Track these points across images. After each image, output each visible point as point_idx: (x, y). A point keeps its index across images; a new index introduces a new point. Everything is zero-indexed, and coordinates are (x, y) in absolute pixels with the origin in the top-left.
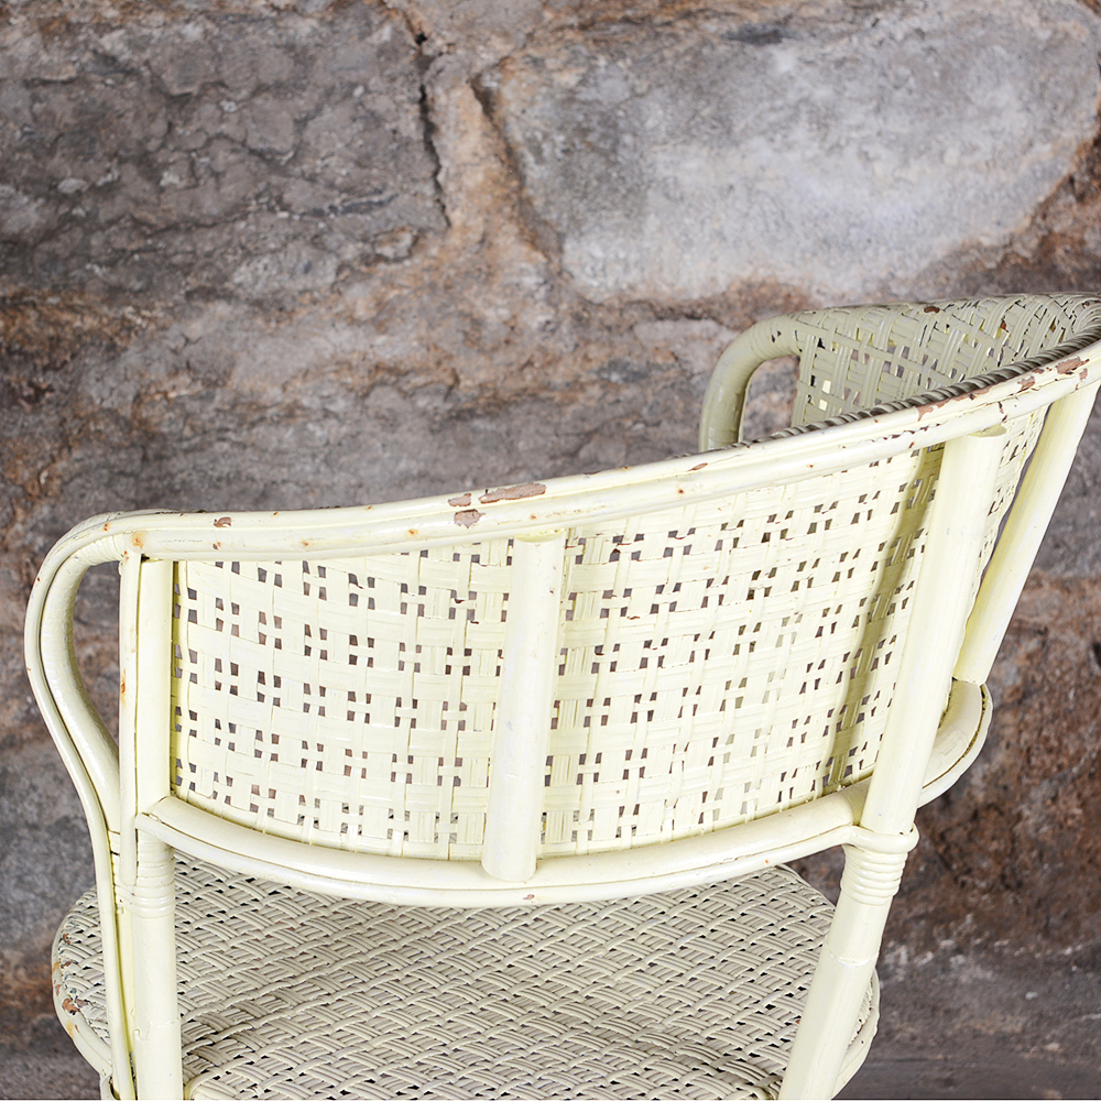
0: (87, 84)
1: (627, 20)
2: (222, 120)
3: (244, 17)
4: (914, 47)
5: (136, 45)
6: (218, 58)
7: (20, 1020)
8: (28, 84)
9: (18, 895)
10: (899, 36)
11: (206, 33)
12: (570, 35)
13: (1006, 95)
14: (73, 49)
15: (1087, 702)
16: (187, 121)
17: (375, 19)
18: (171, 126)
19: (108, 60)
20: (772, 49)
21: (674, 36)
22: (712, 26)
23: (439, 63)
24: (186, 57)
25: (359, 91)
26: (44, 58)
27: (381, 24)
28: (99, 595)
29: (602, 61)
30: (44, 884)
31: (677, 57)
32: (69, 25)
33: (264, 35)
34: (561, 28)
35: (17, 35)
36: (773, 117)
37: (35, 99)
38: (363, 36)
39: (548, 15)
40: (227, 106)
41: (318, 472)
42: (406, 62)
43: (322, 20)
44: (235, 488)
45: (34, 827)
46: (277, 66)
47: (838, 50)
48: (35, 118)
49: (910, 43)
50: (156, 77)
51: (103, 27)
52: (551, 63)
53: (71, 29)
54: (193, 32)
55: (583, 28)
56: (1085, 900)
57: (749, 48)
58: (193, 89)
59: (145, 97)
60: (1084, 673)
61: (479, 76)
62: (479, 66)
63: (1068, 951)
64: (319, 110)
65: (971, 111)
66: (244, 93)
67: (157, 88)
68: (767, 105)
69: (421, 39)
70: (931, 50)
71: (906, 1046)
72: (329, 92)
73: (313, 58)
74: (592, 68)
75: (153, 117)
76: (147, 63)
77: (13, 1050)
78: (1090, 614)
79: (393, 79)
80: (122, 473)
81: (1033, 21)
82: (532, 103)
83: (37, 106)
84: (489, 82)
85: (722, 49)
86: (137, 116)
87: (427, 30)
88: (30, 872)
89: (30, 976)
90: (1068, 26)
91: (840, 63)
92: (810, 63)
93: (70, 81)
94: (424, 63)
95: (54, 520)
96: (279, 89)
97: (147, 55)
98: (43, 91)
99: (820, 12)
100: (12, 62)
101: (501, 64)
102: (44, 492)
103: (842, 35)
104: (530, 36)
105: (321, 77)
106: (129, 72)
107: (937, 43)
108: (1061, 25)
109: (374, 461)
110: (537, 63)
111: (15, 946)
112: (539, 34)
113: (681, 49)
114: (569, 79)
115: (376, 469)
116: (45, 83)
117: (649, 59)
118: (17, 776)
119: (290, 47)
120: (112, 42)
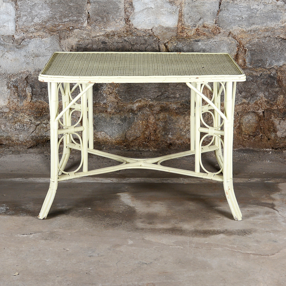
0: (123, 43)
1: (182, 38)
2: (137, 47)
3: (140, 36)
4: (215, 43)
5: (128, 39)
6: (137, 40)
7: (114, 146)
8: (117, 42)
9: (114, 131)
10: (213, 42)
11: (136, 38)
12: (175, 40)
13: (225, 49)
14: (121, 39)
15: (237, 119)
16: (133, 47)
17: (154, 37)
18: (132, 47)
19: (125, 40)
20: (198, 42)
21: (188, 41)
22: (192, 40)
23: (160, 42)
24: (134, 40)
25: (152, 45)
26: (119, 40)
27: (155, 38)
28: (123, 99)
29: (179, 43)
30: (117, 130)
31: (187, 43)
32: (121, 36)
33: (142, 38)
34: (175, 39)
35: (116, 37)
36: (198, 50)
37: (117, 44)
38: (152, 39)
39: (173, 37)
40: (138, 46)
41: (147, 86)
42: (158, 42)
43: (148, 37)
44: (138, 87)
45: (116, 124)
46: (143, 42)
47: (206, 43)
48: (117, 46)
49: (214, 42)
50: (130, 42)
51: (125, 37)
52: (173, 43)
53: (121, 37)
54: (134, 38)
55: (177, 39)
56: (237, 143)
57: (196, 42)
58: (134, 44)
59: (129, 44)
60: (236, 116)
61: (165, 44)
62: (165, 42)
63: (235, 149)
64: (148, 46)
65: (221, 50)
66: (140, 44)
67: (130, 43)
68: (198, 48)
69: (159, 39)
70: (216, 43)
71: (214, 158)
72: (149, 45)
73: (147, 41)
74: (178, 43)
75: (130, 46)
76: (129, 41)
77: (113, 149)
78: (237, 109)
79: (156, 44)
80: (126, 85)
81: (229, 41)
82: (171, 47)
83: (118, 45)
84: (167, 44)
85: (193, 42)
86: (128, 46)
87: (159, 38)
88: (115, 129)
89: (115, 141)
90: (233, 41)
91: (206, 44)
92: (203, 44)
93: (121, 42)
94: (159, 42)
95: (118, 90)
96: (143, 44)
97: (129, 40)
98: (118, 43)
99: (204, 38)
100: (115, 40)
101: (168, 42)
102: (117, 86)
103: (206, 41)
104: (171, 39)
105: (148, 43)
106: (127, 42)
107: (217, 43)
108: (232, 41)
109: (153, 85)
110: (172, 43)
111: (114, 137)
112: (172, 39)
113: (188, 42)
114: (175, 44)
115: (153, 86)
116: (119, 42)
117: (184, 43)
118: (114, 118)
119: (145, 40)
120: (126, 38)
